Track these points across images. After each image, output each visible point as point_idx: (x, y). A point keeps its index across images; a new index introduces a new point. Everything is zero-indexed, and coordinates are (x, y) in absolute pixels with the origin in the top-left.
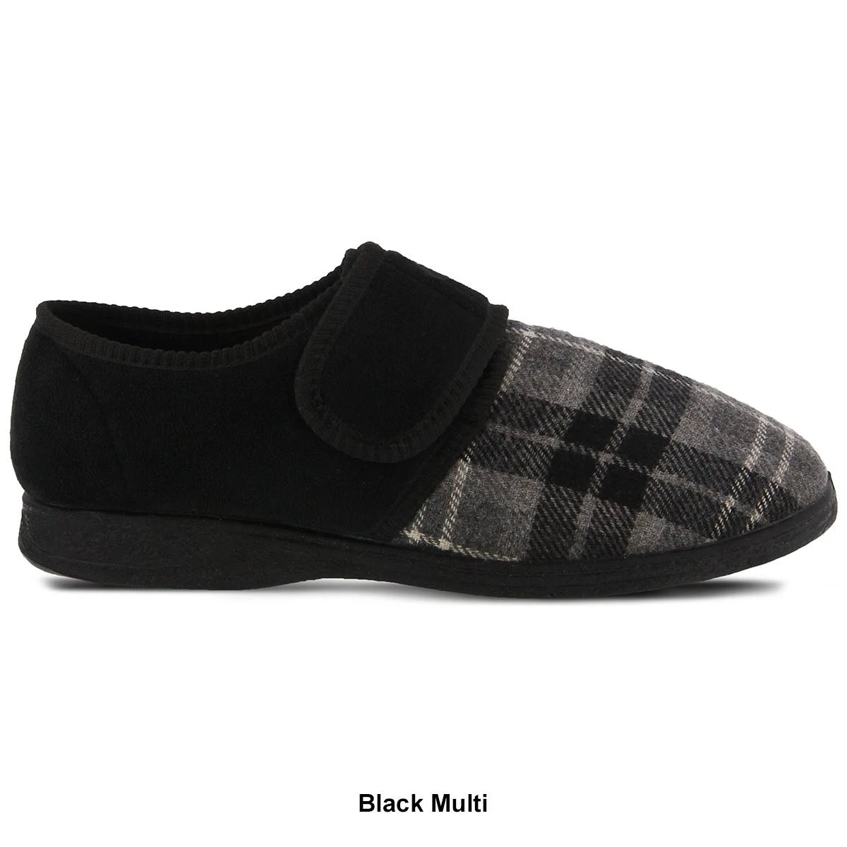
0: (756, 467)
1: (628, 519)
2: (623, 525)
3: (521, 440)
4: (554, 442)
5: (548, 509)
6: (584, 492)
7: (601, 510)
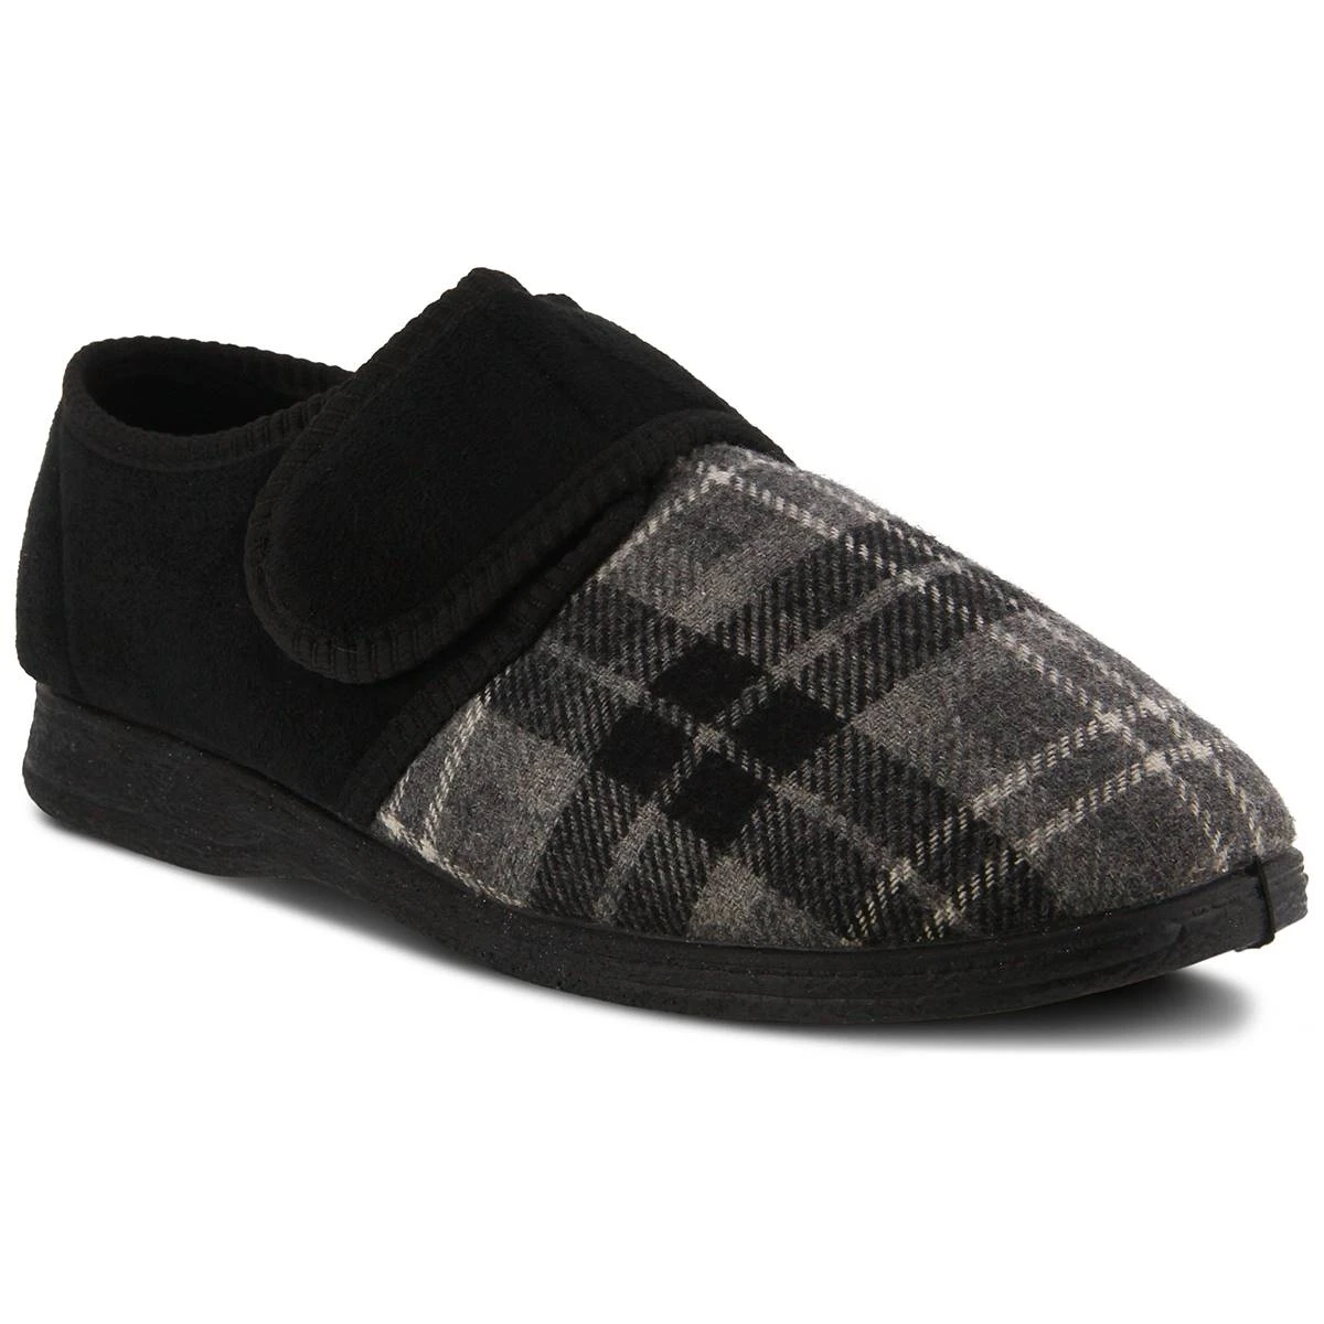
0: (993, 811)
1: (701, 866)
2: (688, 877)
3: (581, 677)
4: (631, 690)
5: (578, 819)
6: (646, 797)
7: (661, 838)
